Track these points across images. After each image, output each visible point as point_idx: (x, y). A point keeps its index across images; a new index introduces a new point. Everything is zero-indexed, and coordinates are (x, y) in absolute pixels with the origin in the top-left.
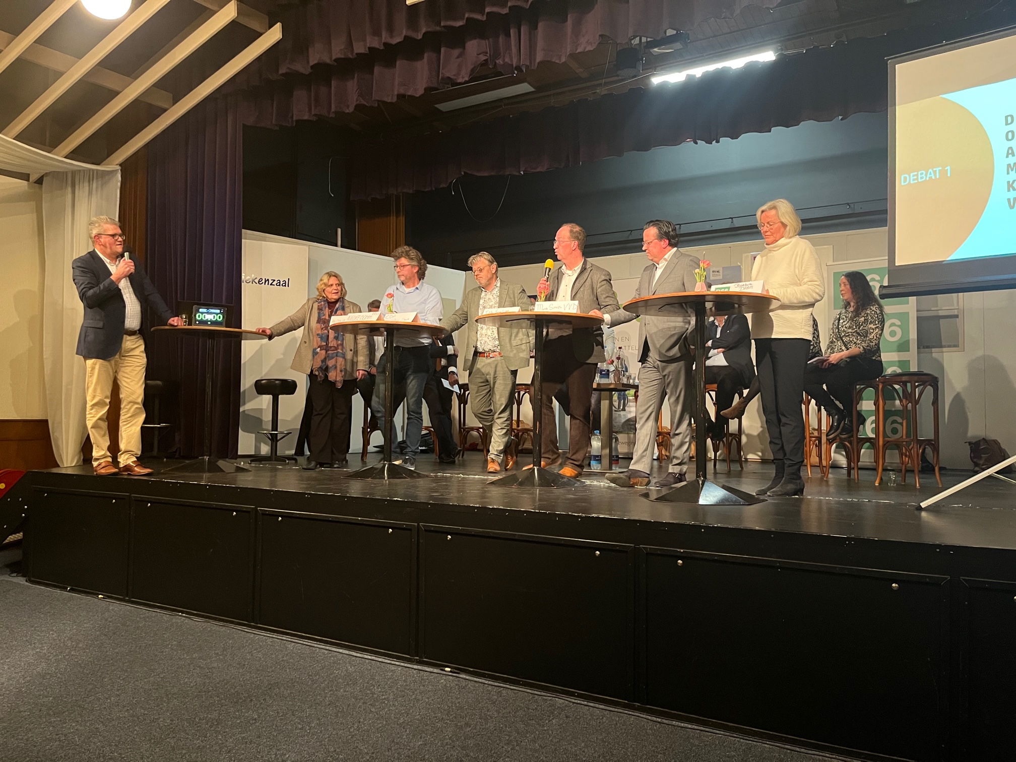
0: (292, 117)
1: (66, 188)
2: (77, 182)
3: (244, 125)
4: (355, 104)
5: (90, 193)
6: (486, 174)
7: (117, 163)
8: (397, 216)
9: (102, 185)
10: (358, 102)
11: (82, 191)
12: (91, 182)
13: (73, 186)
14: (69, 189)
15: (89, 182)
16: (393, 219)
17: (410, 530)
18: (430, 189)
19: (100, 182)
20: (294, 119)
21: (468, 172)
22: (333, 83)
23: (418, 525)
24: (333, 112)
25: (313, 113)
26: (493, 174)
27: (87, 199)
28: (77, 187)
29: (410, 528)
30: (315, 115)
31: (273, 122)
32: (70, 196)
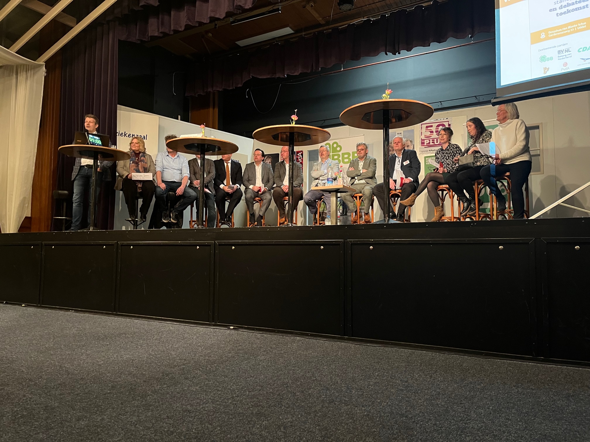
0: (148, 35)
1: (12, 75)
2: (19, 72)
3: (119, 40)
4: (185, 24)
5: (27, 79)
6: (265, 77)
7: (43, 61)
8: (214, 108)
9: (34, 74)
10: (187, 23)
11: (22, 77)
12: (27, 72)
13: (17, 74)
14: (15, 76)
15: (26, 72)
16: (211, 110)
17: (210, 245)
18: (232, 88)
19: (32, 72)
20: (149, 35)
21: (254, 76)
22: (172, 13)
23: (215, 242)
24: (172, 30)
25: (160, 31)
26: (269, 77)
27: (24, 82)
28: (19, 74)
29: (210, 244)
30: (161, 33)
31: (137, 38)
32: (14, 80)
